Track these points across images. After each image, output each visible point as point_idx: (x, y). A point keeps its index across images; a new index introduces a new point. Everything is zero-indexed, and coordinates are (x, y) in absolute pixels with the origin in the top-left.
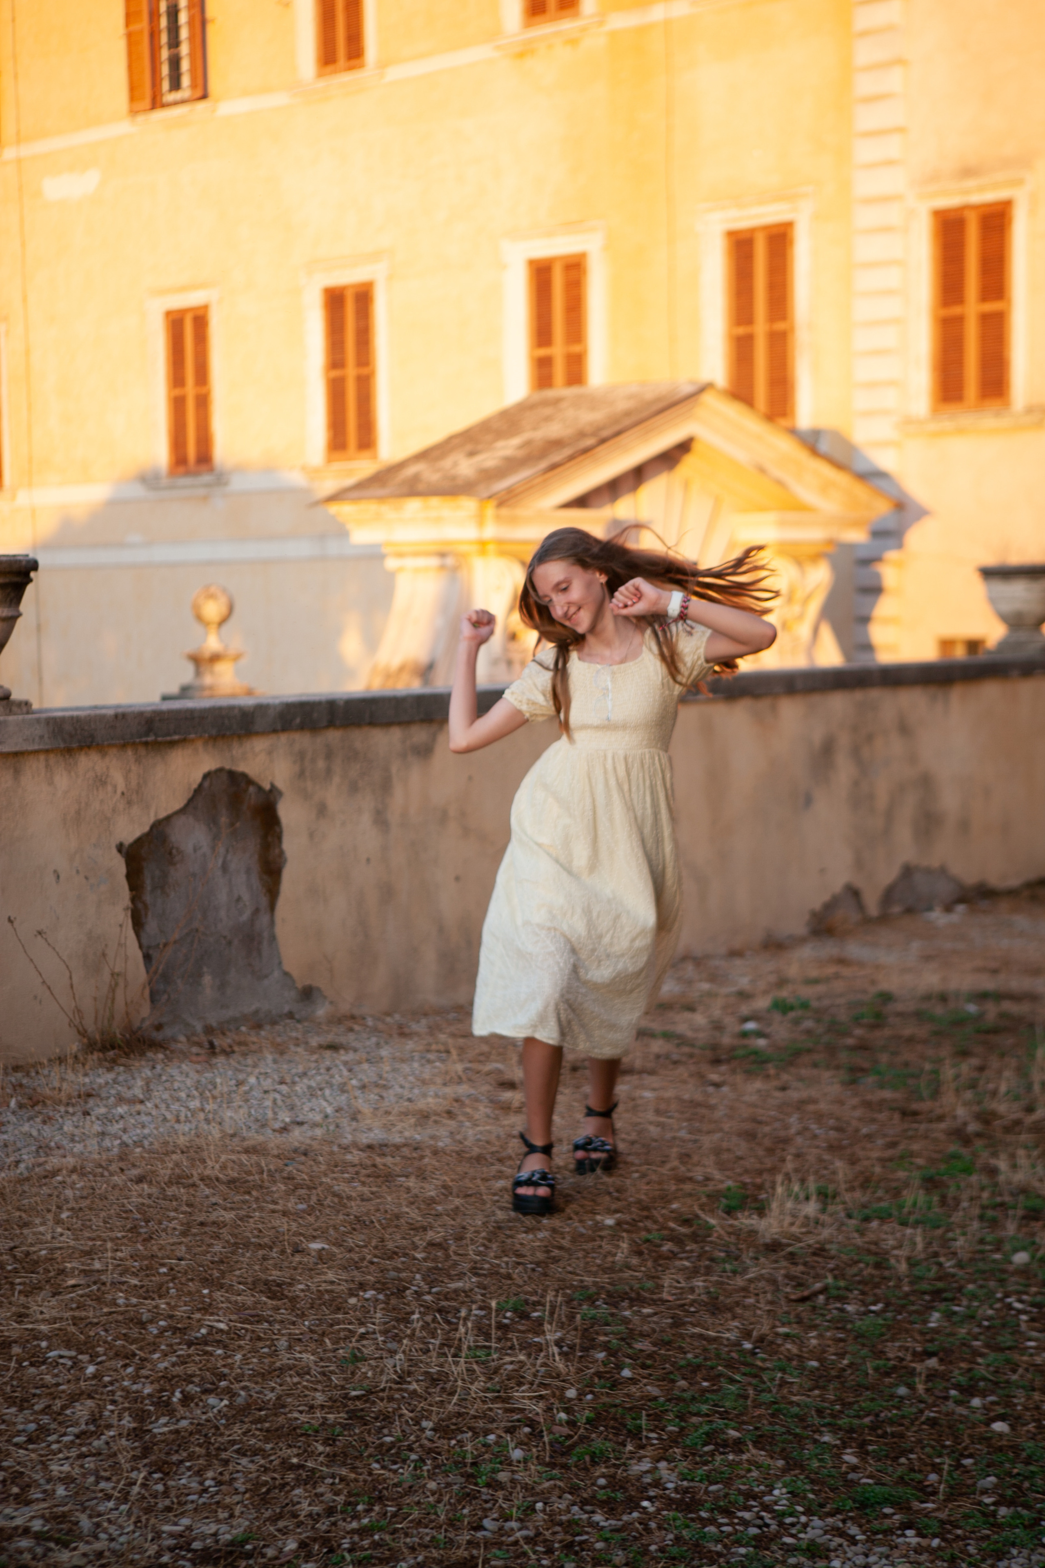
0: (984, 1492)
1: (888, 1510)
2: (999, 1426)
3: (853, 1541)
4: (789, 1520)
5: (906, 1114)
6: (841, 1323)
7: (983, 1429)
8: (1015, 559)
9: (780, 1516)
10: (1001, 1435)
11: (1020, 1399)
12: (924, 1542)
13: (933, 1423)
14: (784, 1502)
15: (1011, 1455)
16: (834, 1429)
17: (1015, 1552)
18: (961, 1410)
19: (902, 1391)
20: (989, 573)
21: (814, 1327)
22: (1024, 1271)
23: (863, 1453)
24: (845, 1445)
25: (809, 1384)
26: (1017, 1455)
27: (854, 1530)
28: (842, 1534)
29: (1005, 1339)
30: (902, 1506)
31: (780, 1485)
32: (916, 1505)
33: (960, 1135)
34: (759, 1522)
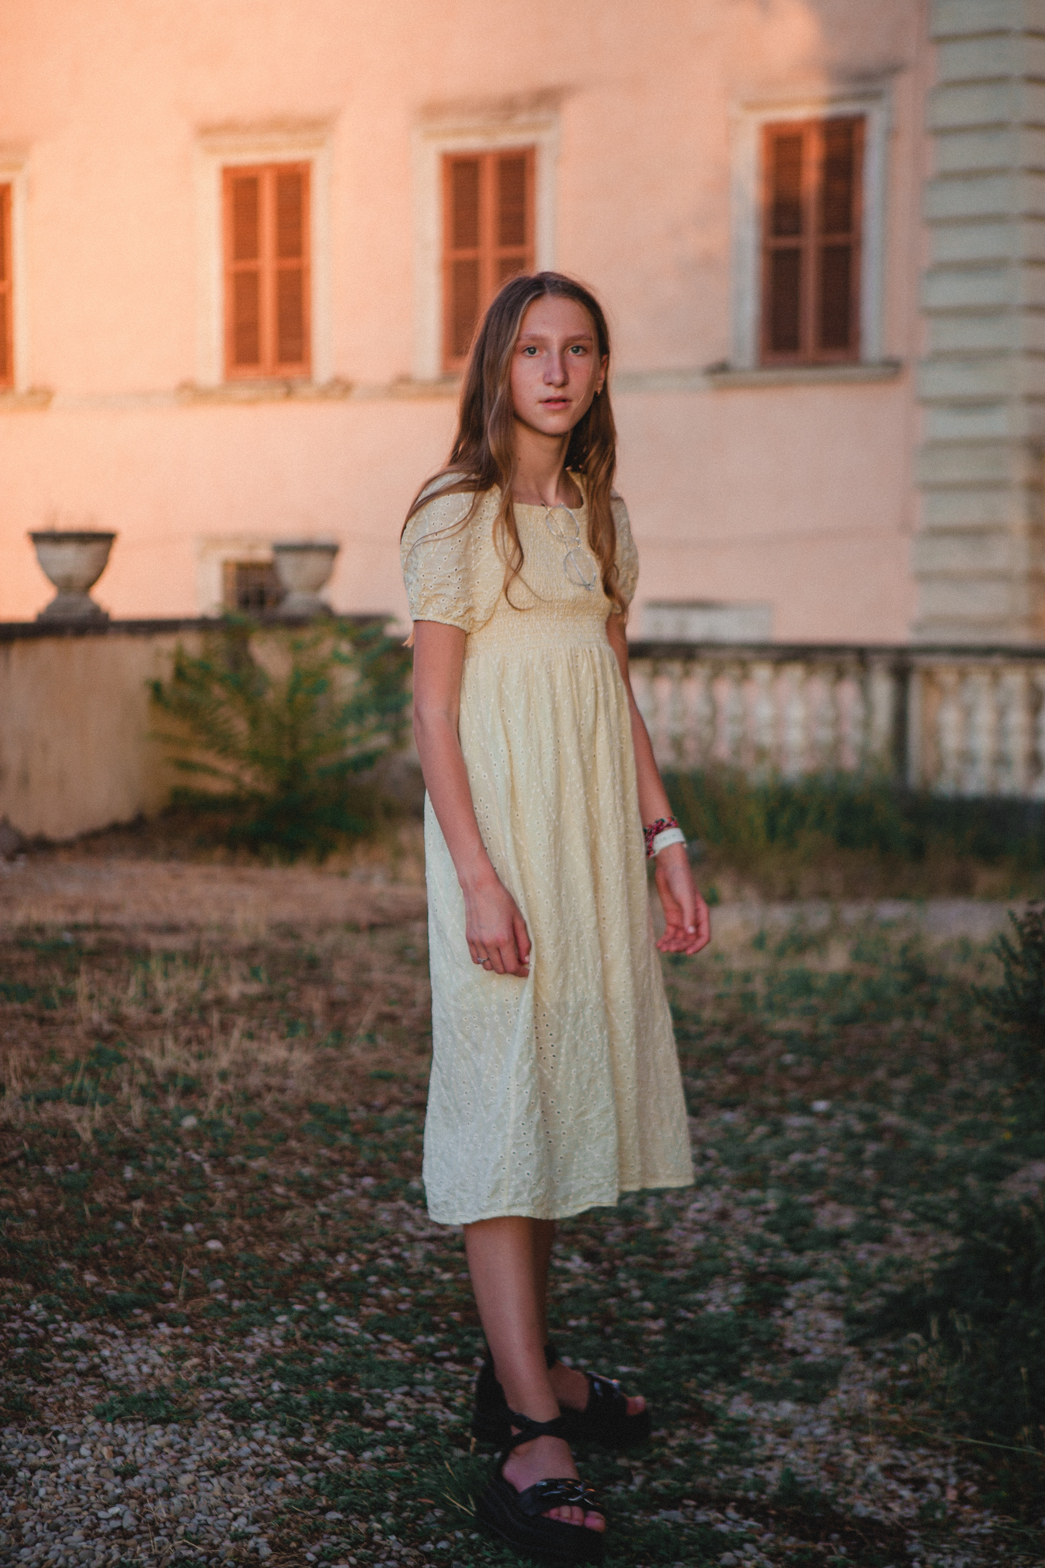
0: (216, 1291)
1: (137, 1311)
2: (214, 1245)
3: (114, 1337)
4: (51, 1327)
5: (42, 1021)
6: (46, 1180)
7: (199, 1248)
8: (63, 524)
9: (43, 1324)
10: (217, 1252)
11: (224, 1224)
12: (177, 1331)
13: (155, 1248)
14: (44, 1313)
15: (230, 1264)
16: (69, 1258)
17: (255, 1330)
18: (177, 1236)
19: (120, 1226)
20: (38, 538)
21: (22, 1184)
22: (194, 1132)
23: (100, 1271)
24: (82, 1269)
25: (35, 1226)
26: (234, 1263)
27: (111, 1328)
28: (103, 1332)
29: (195, 1181)
30: (146, 1306)
31: (35, 1301)
32: (160, 1306)
33: (96, 1033)
34: (25, 1329)
